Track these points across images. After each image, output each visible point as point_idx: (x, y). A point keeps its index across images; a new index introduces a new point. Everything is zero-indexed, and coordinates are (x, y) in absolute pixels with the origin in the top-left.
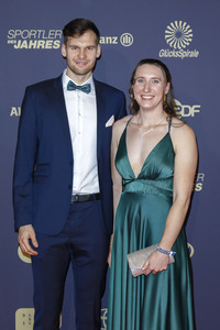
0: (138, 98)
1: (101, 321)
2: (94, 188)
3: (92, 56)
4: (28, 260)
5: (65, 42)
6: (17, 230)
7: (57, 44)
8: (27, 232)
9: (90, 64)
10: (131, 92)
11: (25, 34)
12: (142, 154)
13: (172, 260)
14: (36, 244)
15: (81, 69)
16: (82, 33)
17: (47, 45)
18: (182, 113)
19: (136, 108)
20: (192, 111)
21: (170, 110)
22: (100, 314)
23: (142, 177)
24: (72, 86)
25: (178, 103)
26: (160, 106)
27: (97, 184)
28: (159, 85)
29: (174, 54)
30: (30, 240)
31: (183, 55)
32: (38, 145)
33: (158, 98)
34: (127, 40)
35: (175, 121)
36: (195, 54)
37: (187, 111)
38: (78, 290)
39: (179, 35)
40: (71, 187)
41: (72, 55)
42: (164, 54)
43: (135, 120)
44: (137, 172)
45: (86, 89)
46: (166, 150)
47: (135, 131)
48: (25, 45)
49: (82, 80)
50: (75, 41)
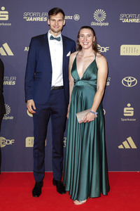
0: (81, 44)
1: (63, 143)
2: (61, 84)
3: (61, 24)
4: (31, 115)
5: (49, 18)
6: (26, 102)
7: (46, 19)
8: (31, 103)
9: (60, 28)
10: (78, 41)
11: (32, 14)
12: (83, 69)
13: (96, 116)
14: (35, 108)
15: (56, 30)
16: (56, 14)
17: (41, 19)
18: (101, 50)
19: (81, 48)
20: (105, 50)
21: (95, 49)
22: (63, 140)
23: (83, 79)
24: (52, 38)
25: (99, 46)
26: (91, 48)
27: (62, 82)
28: (91, 37)
29: (97, 24)
30: (32, 106)
31: (102, 24)
32: (36, 64)
33: (90, 44)
34: (77, 17)
35: (98, 54)
36: (107, 24)
37: (103, 50)
38: (54, 129)
39: (100, 15)
40: (51, 83)
41: (52, 23)
42: (93, 24)
43: (80, 53)
44: (81, 77)
45: (58, 39)
46: (94, 67)
47: (80, 59)
48: (31, 19)
49: (57, 35)
50: (53, 17)
